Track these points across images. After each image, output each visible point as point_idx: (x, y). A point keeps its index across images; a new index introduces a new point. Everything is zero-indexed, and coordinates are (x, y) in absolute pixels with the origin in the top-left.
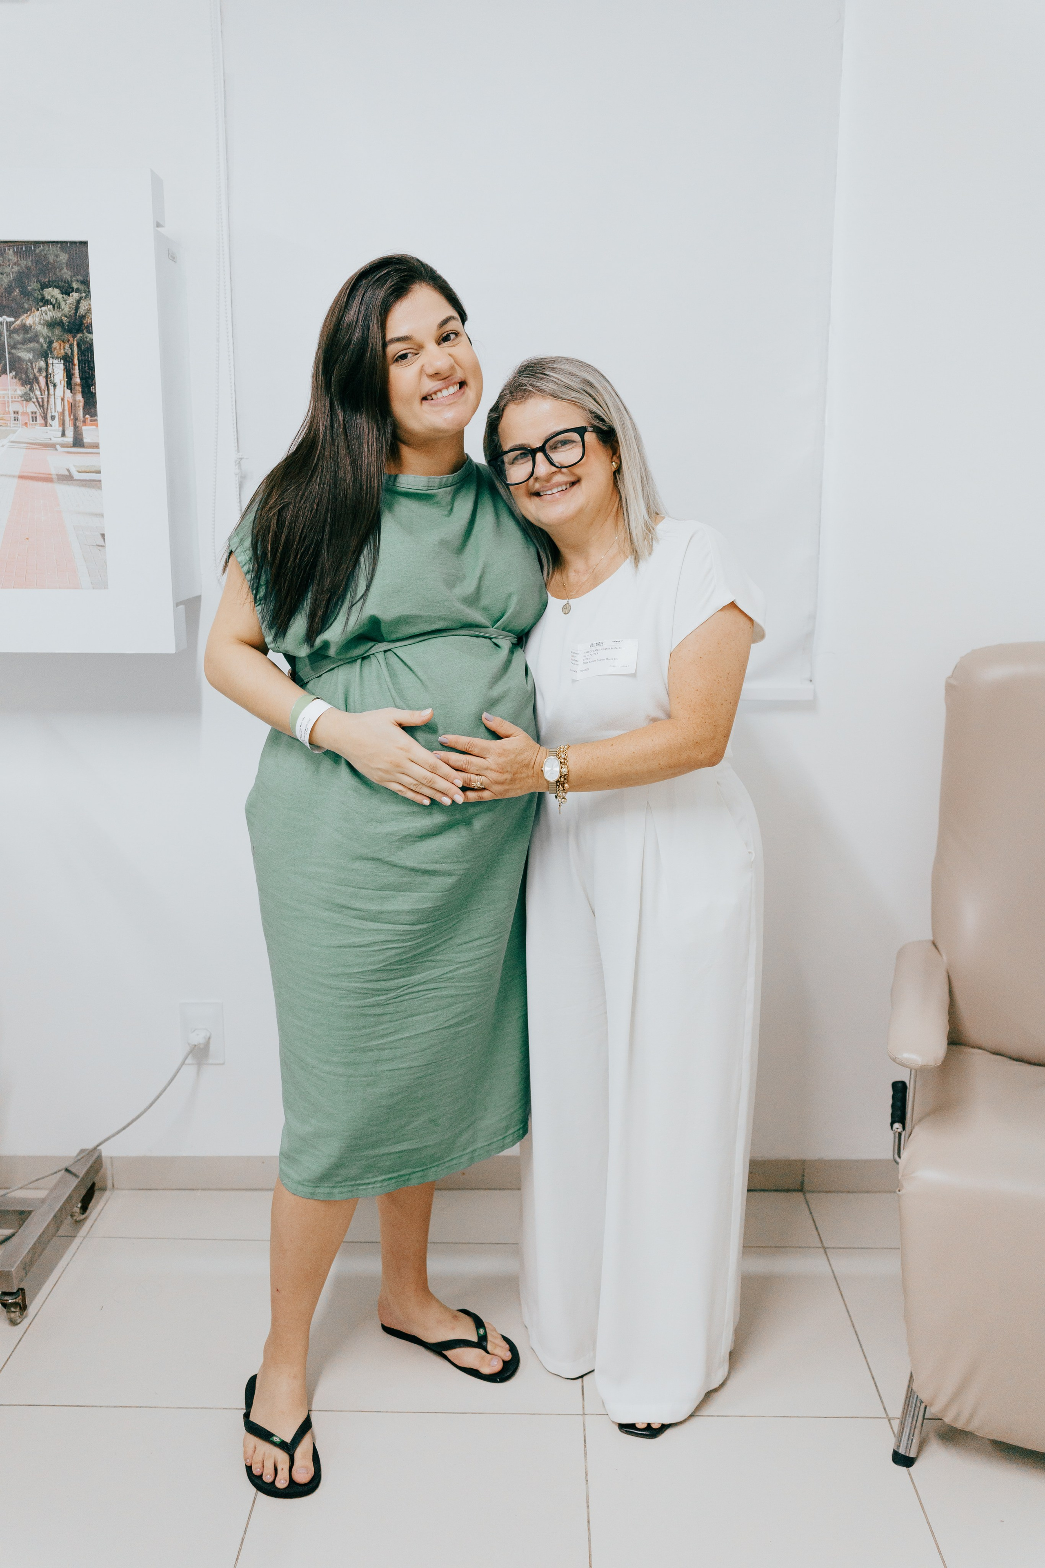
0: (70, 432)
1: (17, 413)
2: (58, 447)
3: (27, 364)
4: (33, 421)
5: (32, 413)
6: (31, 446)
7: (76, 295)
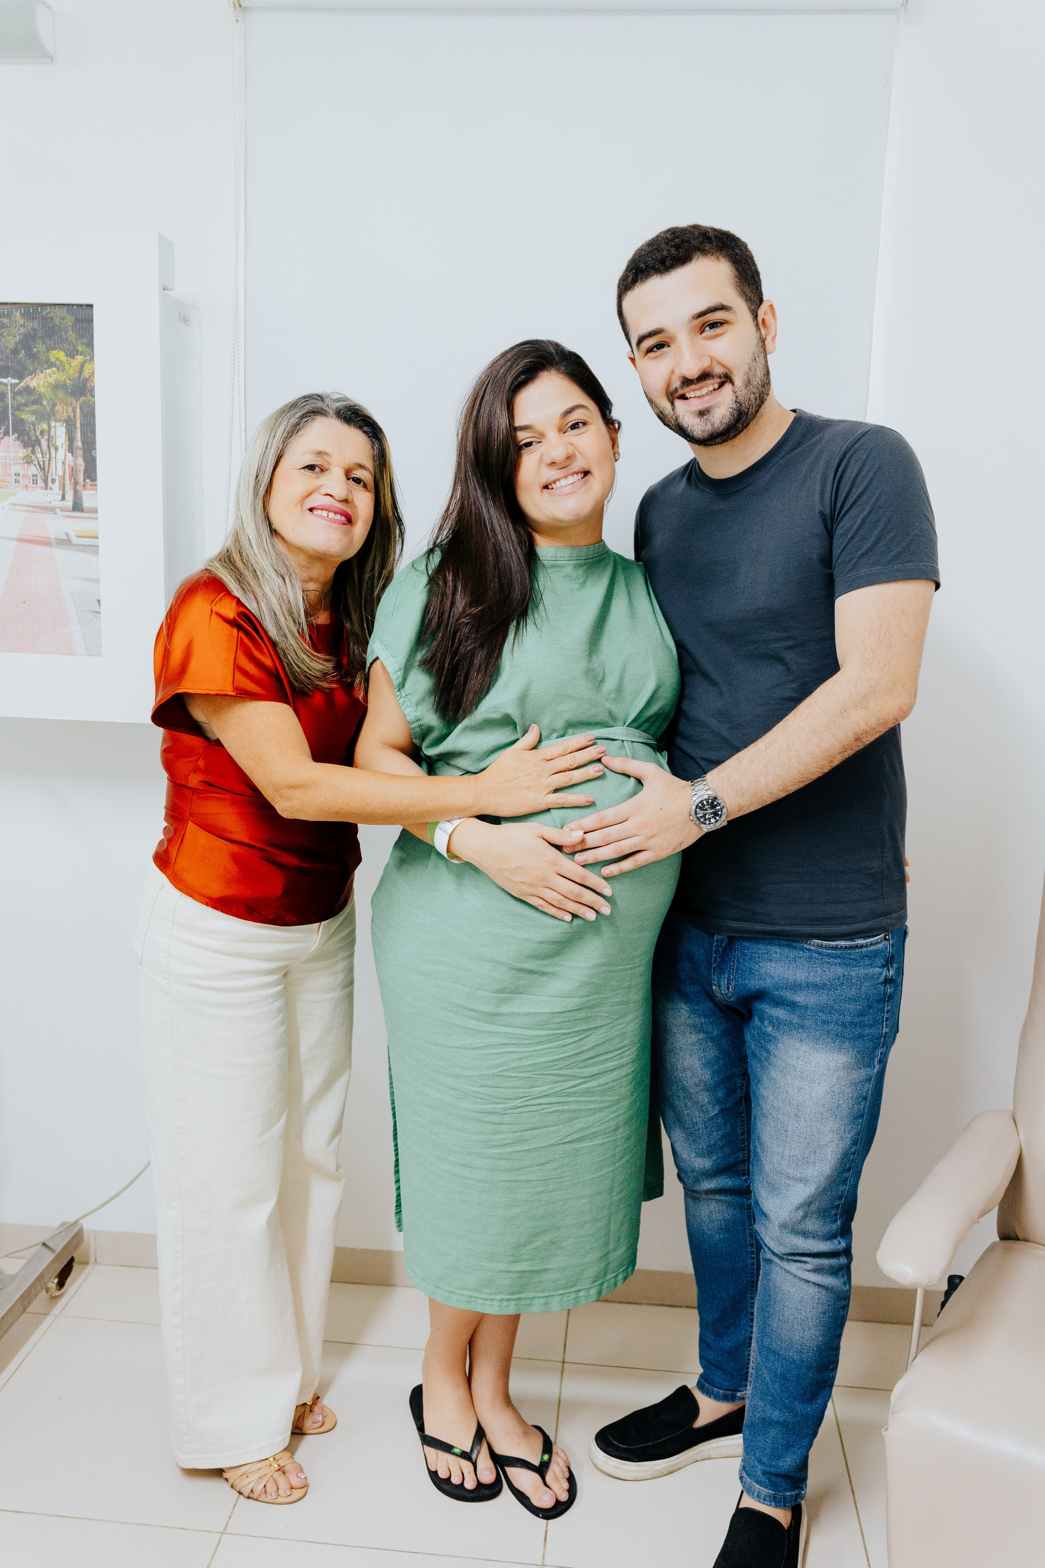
0: (70, 497)
1: (18, 475)
2: (58, 510)
3: (29, 427)
4: (33, 484)
5: (33, 476)
6: (31, 509)
7: (80, 358)
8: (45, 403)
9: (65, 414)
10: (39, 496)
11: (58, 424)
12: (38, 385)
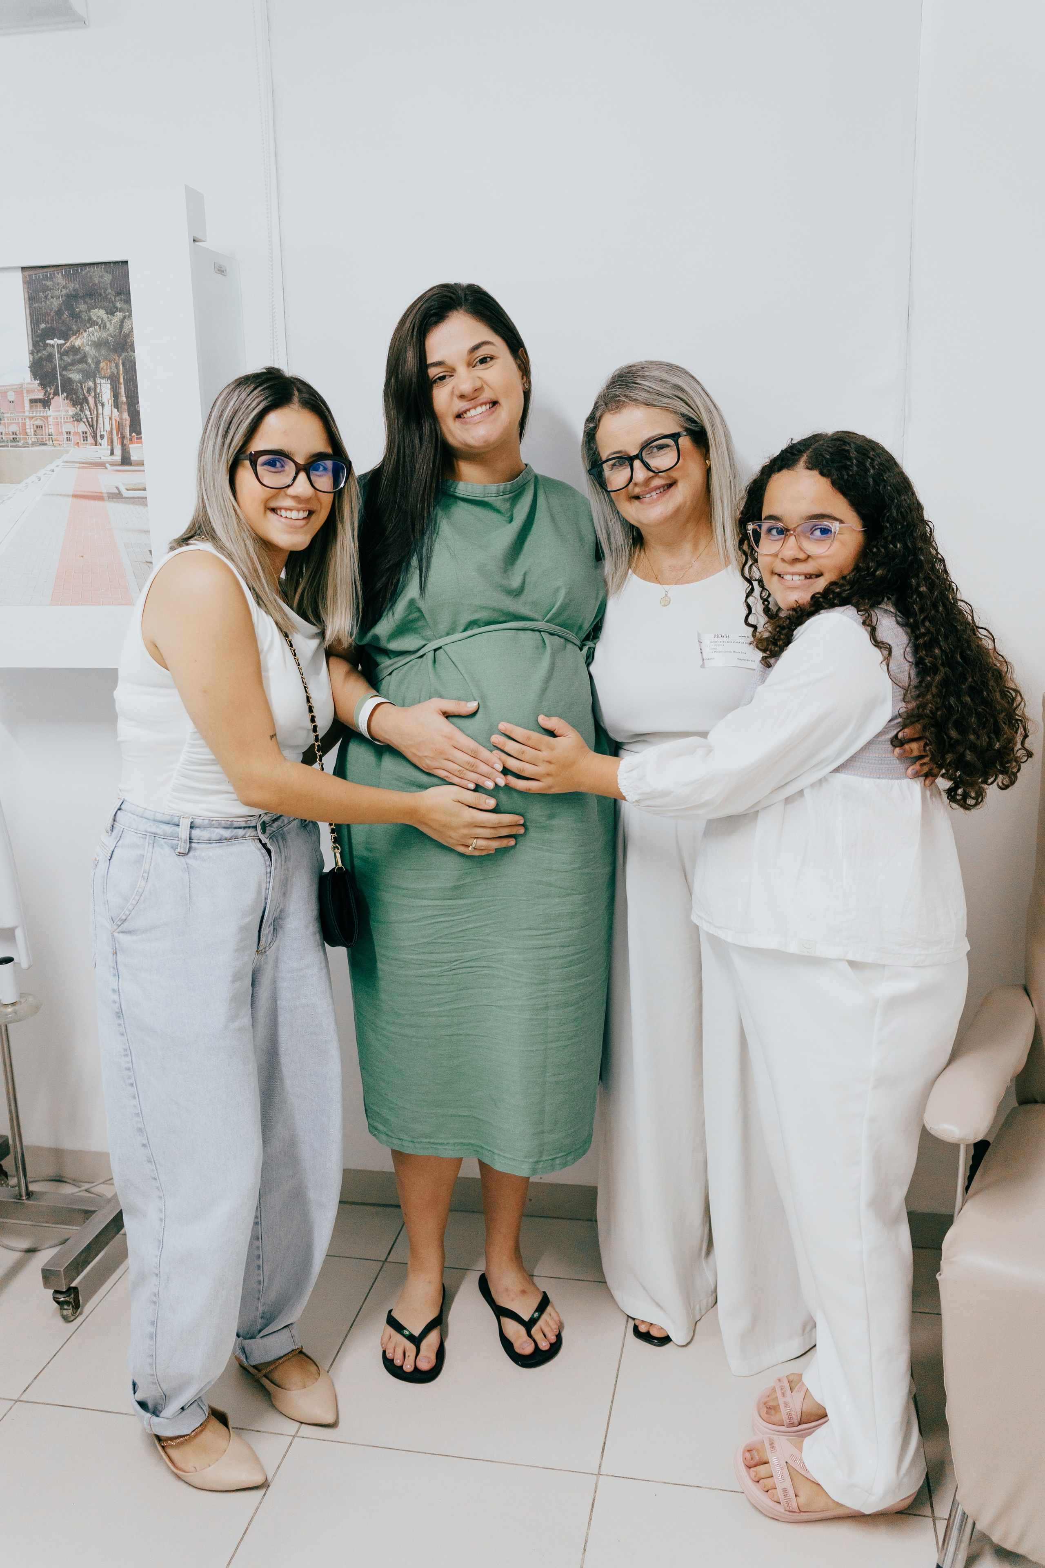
0: (118, 451)
1: (70, 433)
2: (107, 465)
3: (77, 386)
4: (84, 441)
5: (83, 433)
6: (83, 465)
7: (119, 315)
8: (90, 361)
9: (109, 370)
10: (89, 452)
11: (103, 381)
12: (83, 344)
